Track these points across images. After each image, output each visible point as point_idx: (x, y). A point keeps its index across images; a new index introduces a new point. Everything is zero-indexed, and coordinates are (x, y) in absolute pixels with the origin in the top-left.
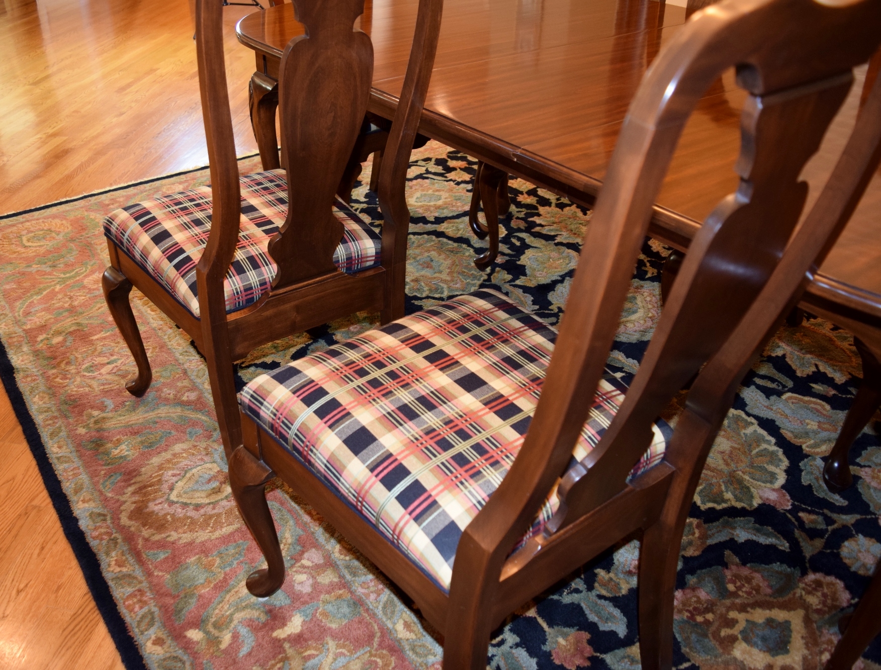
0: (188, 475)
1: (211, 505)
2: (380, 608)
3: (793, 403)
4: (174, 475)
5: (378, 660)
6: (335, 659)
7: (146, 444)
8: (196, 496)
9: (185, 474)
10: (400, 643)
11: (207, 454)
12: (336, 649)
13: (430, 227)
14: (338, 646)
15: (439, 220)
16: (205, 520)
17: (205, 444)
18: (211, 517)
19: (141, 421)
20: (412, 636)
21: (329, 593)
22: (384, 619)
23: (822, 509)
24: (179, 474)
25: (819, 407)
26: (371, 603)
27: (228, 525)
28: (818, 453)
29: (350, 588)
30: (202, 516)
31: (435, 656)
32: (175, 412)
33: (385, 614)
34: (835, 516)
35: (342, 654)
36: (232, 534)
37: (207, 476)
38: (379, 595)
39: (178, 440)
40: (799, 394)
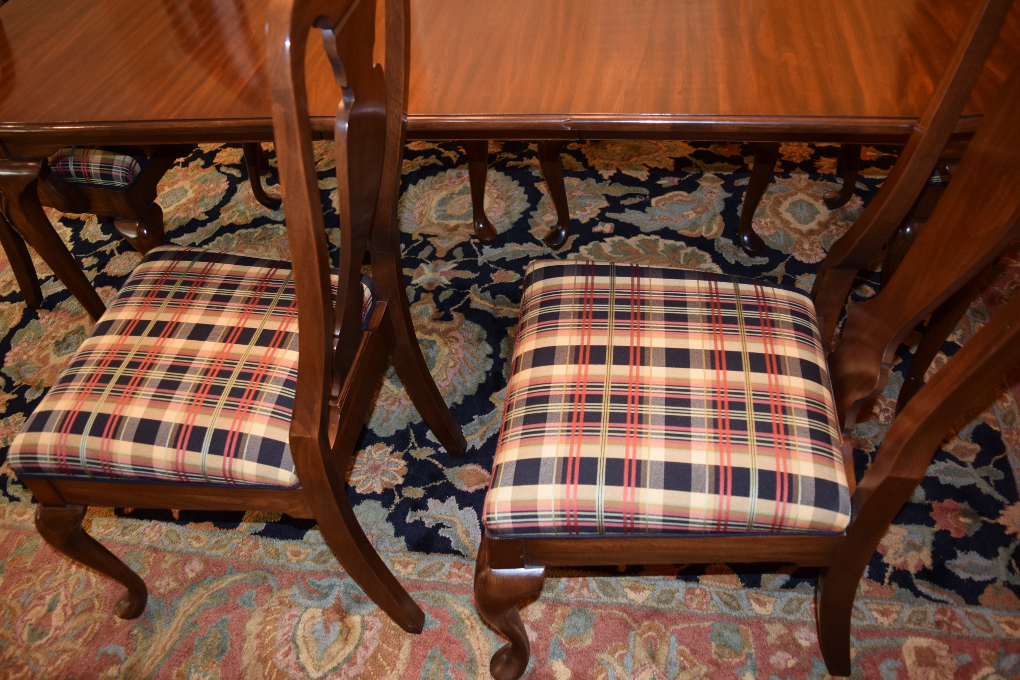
0: (300, 642)
1: (360, 648)
2: (601, 595)
3: (663, 205)
4: (286, 654)
5: (650, 633)
6: (623, 665)
7: (215, 653)
8: (334, 653)
9: (295, 643)
10: (646, 606)
11: (290, 607)
12: (613, 656)
13: (212, 227)
14: (612, 653)
15: (213, 214)
16: (373, 665)
17: (274, 599)
18: (374, 656)
19: (176, 636)
20: (647, 593)
21: (551, 621)
22: (615, 600)
23: (760, 275)
24: (290, 649)
25: (680, 198)
26: (590, 598)
27: (400, 650)
28: (716, 234)
29: (562, 602)
30: (365, 664)
31: (678, 591)
32: (201, 595)
33: (611, 596)
34: (771, 273)
35: (621, 657)
36: (413, 653)
37: (319, 627)
38: (588, 587)
39: (243, 619)
40: (660, 195)
